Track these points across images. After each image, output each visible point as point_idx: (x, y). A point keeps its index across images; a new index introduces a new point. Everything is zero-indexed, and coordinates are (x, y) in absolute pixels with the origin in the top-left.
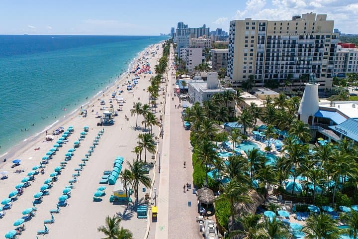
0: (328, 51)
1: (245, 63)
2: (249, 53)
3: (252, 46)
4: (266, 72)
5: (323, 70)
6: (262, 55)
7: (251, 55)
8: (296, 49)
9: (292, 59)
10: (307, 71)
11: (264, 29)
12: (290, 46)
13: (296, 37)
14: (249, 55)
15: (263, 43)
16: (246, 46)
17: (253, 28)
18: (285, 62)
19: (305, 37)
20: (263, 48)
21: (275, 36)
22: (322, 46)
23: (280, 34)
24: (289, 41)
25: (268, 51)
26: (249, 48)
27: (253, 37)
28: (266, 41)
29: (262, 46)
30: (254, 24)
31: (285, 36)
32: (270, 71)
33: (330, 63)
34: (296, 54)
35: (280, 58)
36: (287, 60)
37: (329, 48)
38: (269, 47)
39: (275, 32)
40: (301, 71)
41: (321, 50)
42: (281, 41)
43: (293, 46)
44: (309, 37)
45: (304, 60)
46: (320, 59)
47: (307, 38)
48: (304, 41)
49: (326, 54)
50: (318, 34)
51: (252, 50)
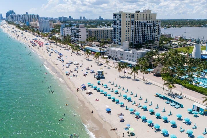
0: (157, 28)
1: (126, 36)
2: (128, 30)
3: (129, 26)
4: (135, 40)
5: (156, 38)
6: (133, 31)
7: (129, 31)
8: (146, 28)
9: (144, 33)
10: (150, 38)
11: (133, 18)
12: (144, 26)
13: (146, 21)
14: (128, 31)
15: (133, 25)
16: (126, 26)
17: (129, 17)
18: (141, 35)
19: (149, 21)
20: (133, 27)
21: (137, 21)
22: (155, 26)
23: (139, 20)
24: (143, 23)
25: (135, 29)
26: (128, 27)
27: (129, 22)
28: (134, 24)
29: (133, 26)
30: (129, 14)
31: (141, 21)
32: (136, 39)
33: (158, 34)
34: (146, 30)
35: (140, 32)
36: (143, 33)
37: (157, 26)
38: (135, 27)
39: (137, 19)
40: (148, 38)
41: (155, 27)
42: (140, 24)
43: (145, 26)
44: (150, 21)
45: (149, 33)
46: (154, 33)
47: (149, 22)
48: (148, 23)
49: (157, 29)
50: (154, 20)
51: (129, 29)
